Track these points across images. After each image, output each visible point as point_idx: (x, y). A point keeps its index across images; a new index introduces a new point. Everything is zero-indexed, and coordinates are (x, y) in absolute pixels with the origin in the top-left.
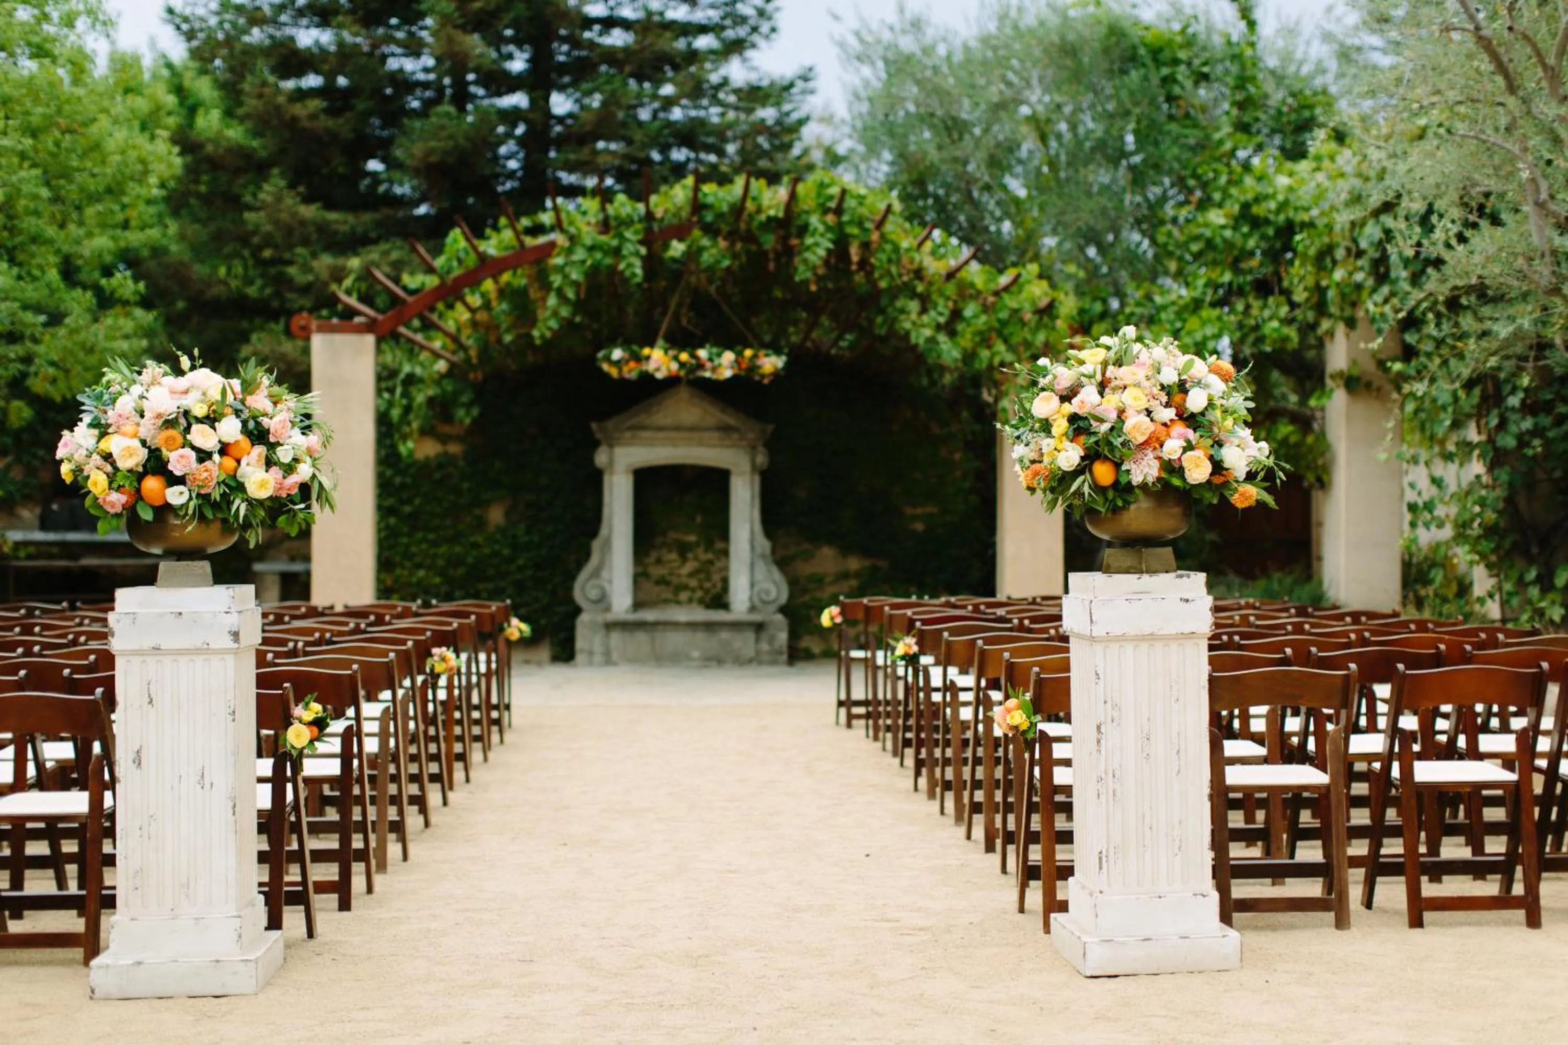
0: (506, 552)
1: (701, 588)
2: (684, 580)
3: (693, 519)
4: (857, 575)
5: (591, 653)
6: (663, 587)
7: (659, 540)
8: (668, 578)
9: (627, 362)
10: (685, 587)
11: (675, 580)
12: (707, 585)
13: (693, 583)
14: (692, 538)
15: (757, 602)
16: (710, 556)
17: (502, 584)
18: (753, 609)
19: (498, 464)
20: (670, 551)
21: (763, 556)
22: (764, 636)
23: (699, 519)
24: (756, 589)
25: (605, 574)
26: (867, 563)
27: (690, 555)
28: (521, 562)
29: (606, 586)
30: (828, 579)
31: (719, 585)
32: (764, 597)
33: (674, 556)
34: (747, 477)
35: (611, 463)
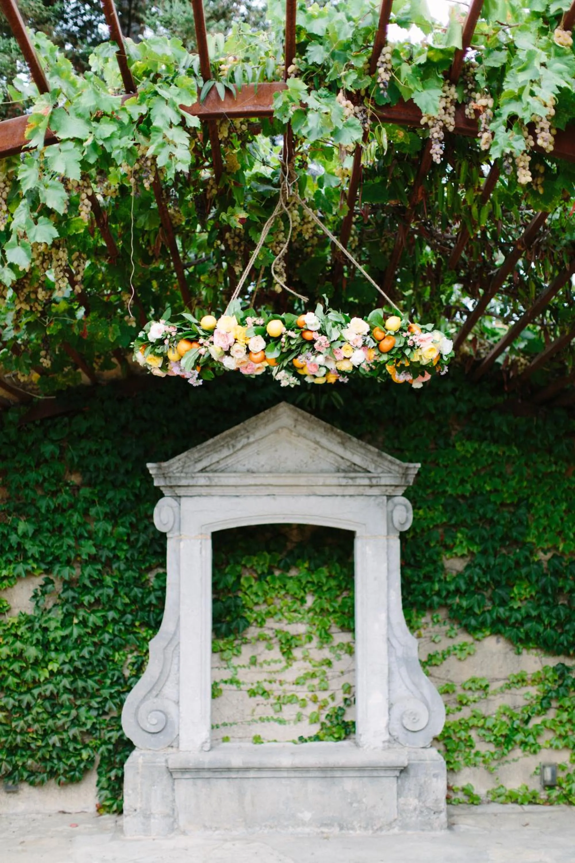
0: (32, 652)
1: (315, 700)
2: (291, 689)
3: (303, 601)
4: (538, 680)
5: (147, 816)
6: (259, 699)
7: (252, 632)
8: (266, 686)
9: (175, 341)
10: (292, 700)
11: (276, 689)
12: (322, 696)
13: (303, 693)
14: (301, 628)
15: (398, 732)
16: (326, 653)
17: (27, 698)
18: (393, 740)
19: (22, 526)
20: (269, 648)
21: (406, 661)
22: (410, 783)
23: (310, 600)
24: (396, 712)
25: (169, 690)
26: (552, 662)
27: (297, 653)
28: (54, 666)
29: (172, 709)
30: (495, 686)
31: (340, 696)
32: (406, 722)
33: (276, 654)
34: (383, 541)
35: (178, 522)
